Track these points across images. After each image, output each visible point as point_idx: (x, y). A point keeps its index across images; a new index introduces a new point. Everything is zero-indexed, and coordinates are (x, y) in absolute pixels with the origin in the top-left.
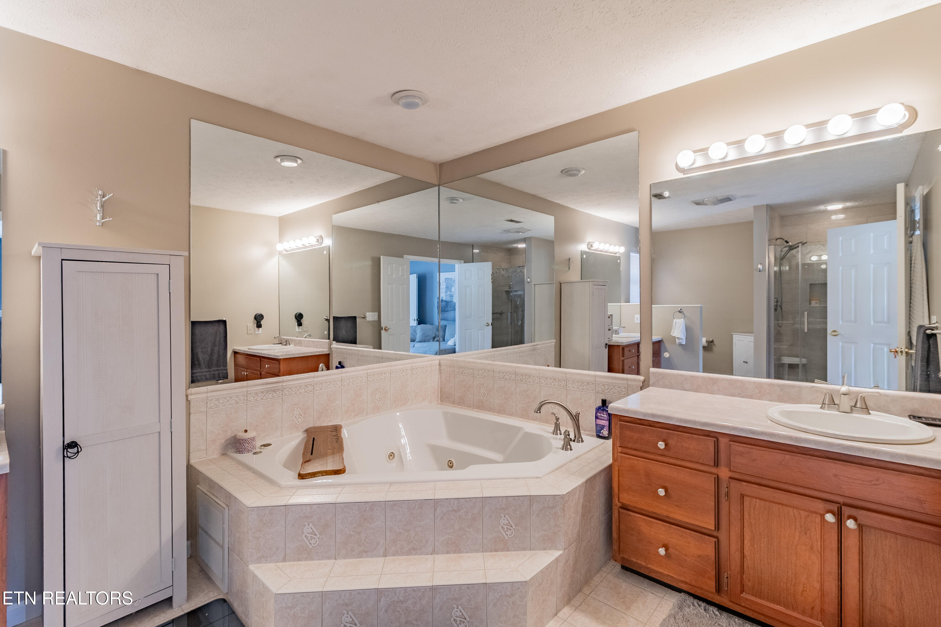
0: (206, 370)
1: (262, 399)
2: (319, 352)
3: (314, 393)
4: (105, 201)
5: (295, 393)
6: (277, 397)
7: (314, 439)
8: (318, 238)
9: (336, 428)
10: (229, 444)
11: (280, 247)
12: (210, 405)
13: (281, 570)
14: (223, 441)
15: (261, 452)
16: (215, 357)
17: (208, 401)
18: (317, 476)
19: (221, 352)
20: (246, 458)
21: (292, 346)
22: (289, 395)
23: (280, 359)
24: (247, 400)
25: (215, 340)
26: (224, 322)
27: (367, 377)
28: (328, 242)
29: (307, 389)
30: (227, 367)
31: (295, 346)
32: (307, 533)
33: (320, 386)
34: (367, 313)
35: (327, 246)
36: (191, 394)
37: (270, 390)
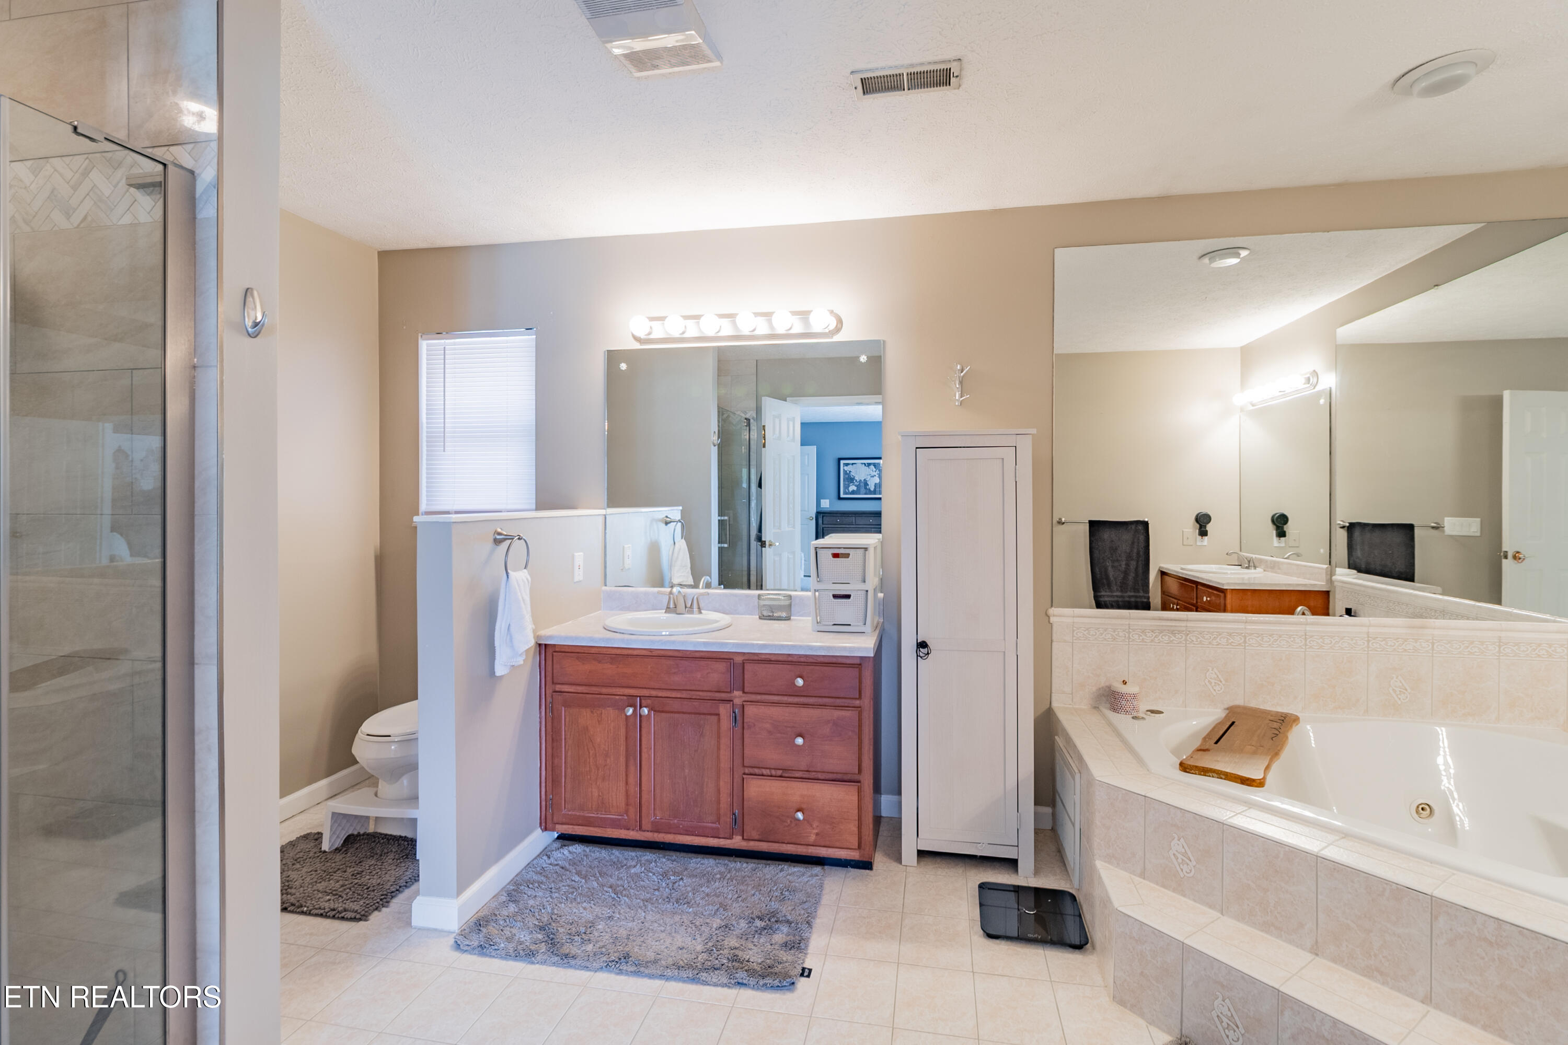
0: (1119, 594)
1: (1152, 641)
2: (1305, 585)
3: (1245, 648)
4: (963, 376)
5: (1210, 643)
6: (1178, 643)
7: (1233, 723)
8: (1308, 375)
9: (1285, 718)
10: (1103, 695)
11: (1241, 399)
12: (1077, 634)
13: (1135, 886)
14: (1094, 689)
15: (1143, 718)
16: (1131, 576)
17: (1075, 629)
18: (1210, 776)
19: (1140, 570)
20: (1121, 720)
21: (1258, 570)
22: (1198, 644)
23: (1227, 589)
24: (1129, 638)
25: (1132, 551)
26: (1146, 524)
27: (1368, 641)
28: (1329, 380)
29: (1232, 640)
30: (1149, 593)
31: (1264, 571)
32: (1177, 851)
33: (1258, 639)
34: (1446, 519)
35: (1326, 389)
36: (1054, 616)
37: (1165, 630)
